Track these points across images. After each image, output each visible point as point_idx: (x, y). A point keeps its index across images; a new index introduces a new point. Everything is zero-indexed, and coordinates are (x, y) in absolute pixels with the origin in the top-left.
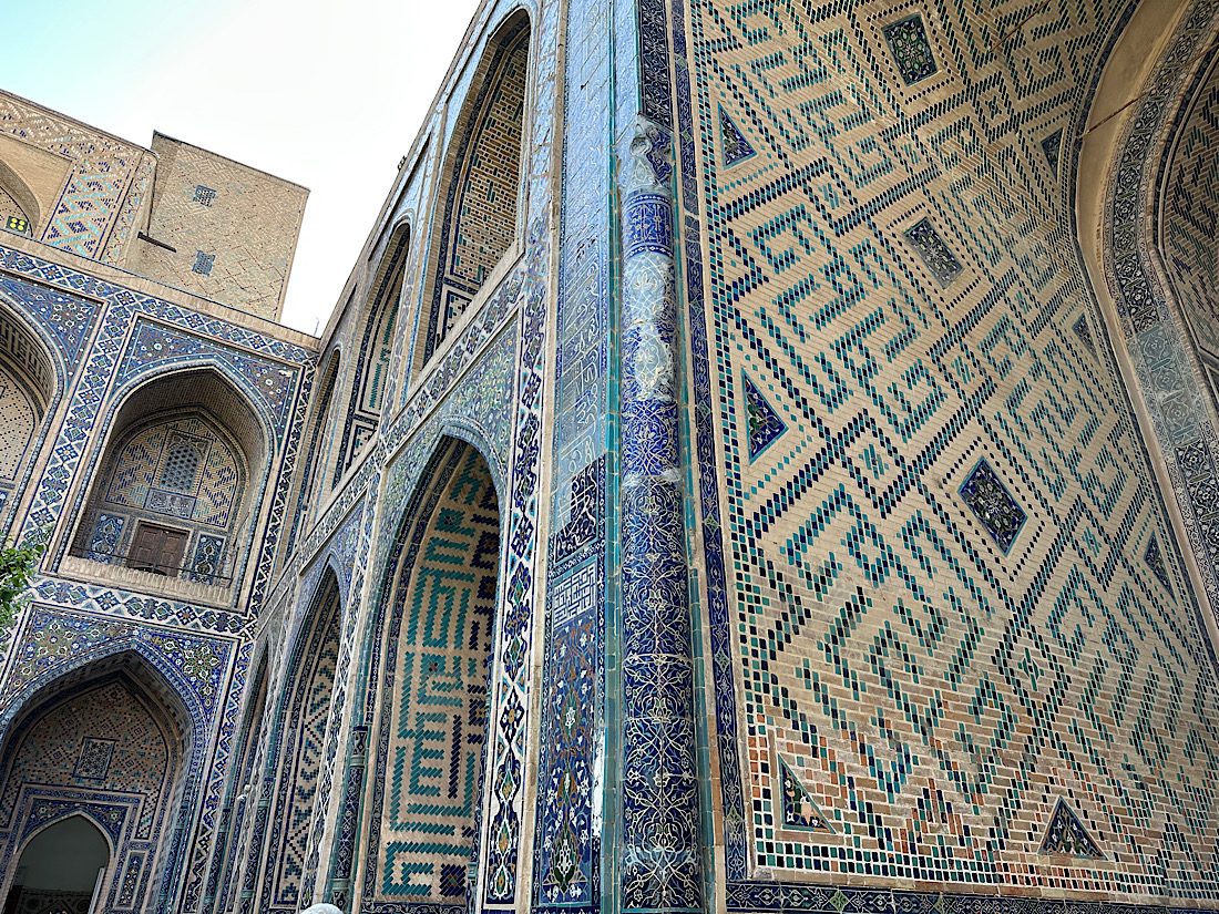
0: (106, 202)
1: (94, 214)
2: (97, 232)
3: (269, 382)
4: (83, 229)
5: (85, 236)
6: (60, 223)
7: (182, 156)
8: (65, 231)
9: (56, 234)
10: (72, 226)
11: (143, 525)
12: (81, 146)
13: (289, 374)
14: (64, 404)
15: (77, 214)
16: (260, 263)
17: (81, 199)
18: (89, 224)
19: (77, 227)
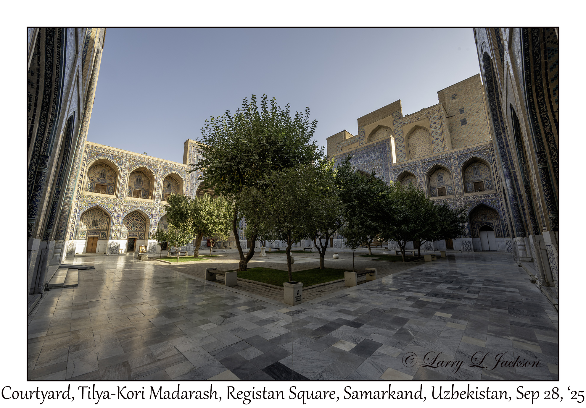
0: (438, 120)
1: (437, 123)
2: (439, 126)
3: (485, 154)
4: (437, 127)
5: (438, 129)
6: (433, 129)
7: (445, 92)
8: (434, 130)
9: (433, 131)
10: (435, 128)
11: (474, 183)
12: (428, 113)
13: (489, 150)
14: (453, 173)
15: (434, 126)
17: (433, 122)
18: (437, 126)
19: (436, 128)
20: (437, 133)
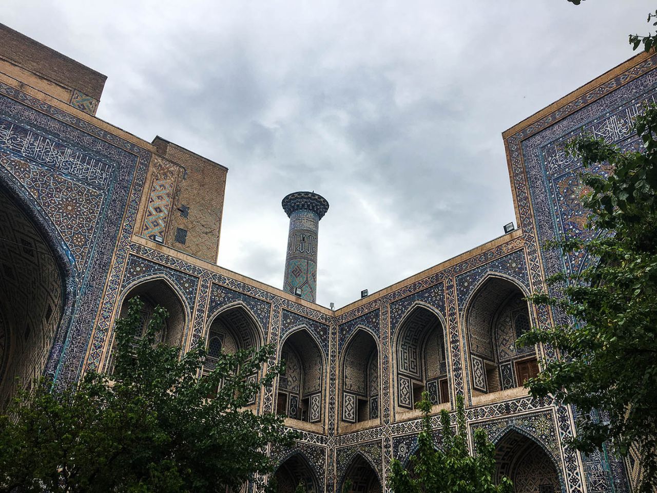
16: (209, 211)
20: (158, 225)
